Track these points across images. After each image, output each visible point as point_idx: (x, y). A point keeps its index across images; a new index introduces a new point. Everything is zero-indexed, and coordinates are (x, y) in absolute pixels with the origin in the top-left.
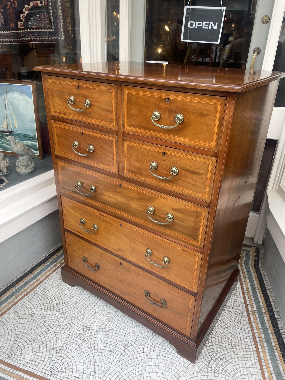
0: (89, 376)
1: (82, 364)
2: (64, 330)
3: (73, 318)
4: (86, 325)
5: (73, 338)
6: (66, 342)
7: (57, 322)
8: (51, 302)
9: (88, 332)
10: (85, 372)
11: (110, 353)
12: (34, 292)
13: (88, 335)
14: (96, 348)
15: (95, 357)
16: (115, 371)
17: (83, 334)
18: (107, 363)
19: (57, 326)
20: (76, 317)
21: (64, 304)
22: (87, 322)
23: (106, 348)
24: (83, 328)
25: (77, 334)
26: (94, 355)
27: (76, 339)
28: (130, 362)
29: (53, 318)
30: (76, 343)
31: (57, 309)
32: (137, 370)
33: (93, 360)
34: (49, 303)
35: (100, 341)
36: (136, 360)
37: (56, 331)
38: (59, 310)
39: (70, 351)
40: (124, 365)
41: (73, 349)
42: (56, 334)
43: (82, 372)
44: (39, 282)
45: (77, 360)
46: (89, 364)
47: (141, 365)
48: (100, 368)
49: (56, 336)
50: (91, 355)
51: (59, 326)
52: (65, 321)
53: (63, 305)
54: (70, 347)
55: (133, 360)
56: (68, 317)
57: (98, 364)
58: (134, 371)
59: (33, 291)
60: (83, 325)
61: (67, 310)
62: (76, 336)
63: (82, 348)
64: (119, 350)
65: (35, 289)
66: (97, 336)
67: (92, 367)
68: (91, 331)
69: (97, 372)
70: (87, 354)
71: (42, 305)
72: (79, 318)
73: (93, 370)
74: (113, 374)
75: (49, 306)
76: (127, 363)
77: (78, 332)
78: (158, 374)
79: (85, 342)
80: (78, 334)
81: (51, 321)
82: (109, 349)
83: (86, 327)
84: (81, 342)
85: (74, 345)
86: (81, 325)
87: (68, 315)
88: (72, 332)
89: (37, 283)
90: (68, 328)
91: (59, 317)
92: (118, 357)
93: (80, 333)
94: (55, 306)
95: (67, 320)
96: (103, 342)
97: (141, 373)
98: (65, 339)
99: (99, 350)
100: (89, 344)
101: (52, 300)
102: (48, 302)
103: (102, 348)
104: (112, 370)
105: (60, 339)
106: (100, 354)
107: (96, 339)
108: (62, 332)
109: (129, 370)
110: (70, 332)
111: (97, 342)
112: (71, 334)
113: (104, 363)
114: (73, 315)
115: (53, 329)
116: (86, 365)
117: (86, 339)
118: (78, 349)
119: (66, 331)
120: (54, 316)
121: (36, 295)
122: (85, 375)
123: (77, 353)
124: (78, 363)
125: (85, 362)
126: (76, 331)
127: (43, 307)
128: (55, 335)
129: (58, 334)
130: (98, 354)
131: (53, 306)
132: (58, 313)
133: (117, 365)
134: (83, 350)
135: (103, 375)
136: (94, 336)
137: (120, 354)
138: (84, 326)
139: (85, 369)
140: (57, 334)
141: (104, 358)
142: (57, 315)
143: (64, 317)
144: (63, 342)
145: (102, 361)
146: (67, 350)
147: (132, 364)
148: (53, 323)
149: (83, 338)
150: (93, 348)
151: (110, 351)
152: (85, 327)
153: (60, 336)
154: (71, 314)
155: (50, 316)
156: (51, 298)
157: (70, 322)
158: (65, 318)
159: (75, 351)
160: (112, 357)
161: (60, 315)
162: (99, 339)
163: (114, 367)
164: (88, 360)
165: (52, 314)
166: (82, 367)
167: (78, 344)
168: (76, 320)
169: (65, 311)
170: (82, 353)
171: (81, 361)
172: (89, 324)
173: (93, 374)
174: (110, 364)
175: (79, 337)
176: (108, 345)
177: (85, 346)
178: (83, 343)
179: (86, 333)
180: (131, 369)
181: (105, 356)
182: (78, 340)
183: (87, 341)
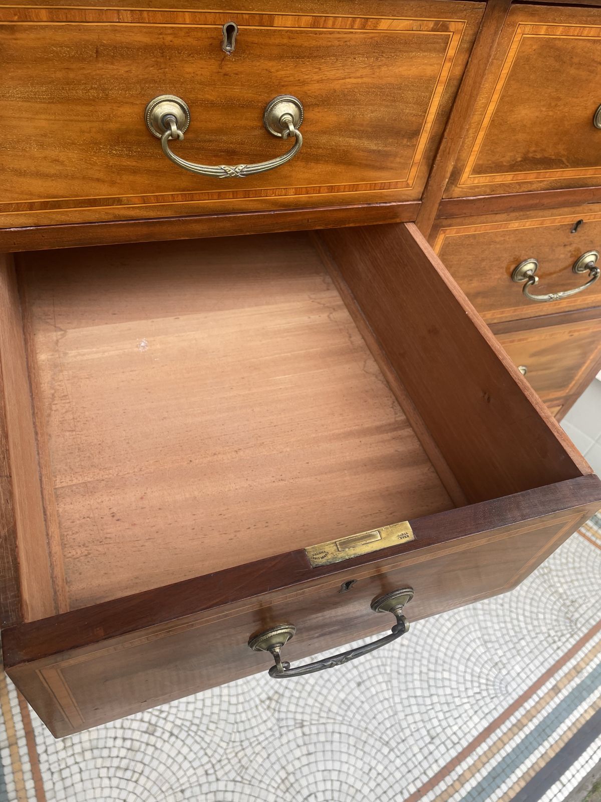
0: (386, 762)
1: (352, 760)
2: (240, 755)
3: (223, 715)
4: (264, 696)
5: (277, 743)
6: (277, 767)
7: (205, 759)
8: (128, 744)
9: (285, 701)
10: (373, 763)
11: (363, 688)
12: (52, 773)
13: (292, 708)
14: (335, 709)
15: (355, 723)
16: (406, 703)
17: (283, 715)
18: (379, 707)
19: (218, 767)
20: (225, 706)
21: (163, 715)
22: (258, 690)
23: (347, 690)
24: (265, 707)
25: (274, 729)
26: (348, 723)
27: (284, 740)
28: (402, 663)
29: (186, 765)
30: (293, 745)
31: (165, 741)
32: (425, 662)
33: (358, 733)
34: (128, 749)
35: (325, 691)
36: (404, 649)
37: (232, 775)
38: (172, 734)
39: (305, 770)
40: (402, 678)
41: (304, 760)
42: (239, 779)
43: (370, 770)
44: (22, 742)
45: (337, 766)
46: (360, 746)
47: (419, 649)
48: (382, 727)
49: (245, 781)
50: (344, 729)
51: (220, 761)
52: (217, 739)
53: (165, 719)
54: (297, 764)
55: (403, 656)
56: (212, 726)
57: (371, 727)
58: (424, 670)
59: (46, 776)
60: (258, 702)
61: (189, 716)
62: (277, 734)
63: (314, 738)
64: (368, 666)
65: (43, 767)
66: (308, 688)
67: (371, 741)
68: (287, 694)
69: (387, 739)
70: (336, 736)
71: (120, 774)
72: (234, 700)
73: (378, 745)
74: (408, 711)
75: (139, 756)
76: (402, 671)
77: (269, 724)
78: (452, 633)
79: (305, 723)
80: (276, 727)
81: (191, 771)
82: (353, 685)
83: (269, 698)
84: (299, 732)
85: (298, 753)
86: (256, 706)
87: (205, 720)
88: (261, 738)
89: (24, 750)
90: (242, 741)
91: (196, 748)
92: (380, 679)
93: (274, 721)
94: (152, 740)
95: (219, 733)
96: (329, 685)
97: (433, 660)
98: (267, 765)
99: (343, 706)
100: (315, 717)
101: (124, 739)
102: (123, 753)
103: (342, 695)
104: (399, 707)
105: (259, 778)
106: (353, 709)
107: (314, 694)
108: (244, 762)
109: (416, 677)
110: (257, 742)
111: (321, 699)
112: (264, 744)
113: (376, 712)
114: (216, 709)
115: (218, 780)
116: (360, 754)
117: (299, 717)
118: (312, 748)
119: (249, 751)
120: (180, 759)
121: (66, 773)
122: (380, 768)
123: (320, 756)
124: (345, 768)
125: (352, 750)
126: (263, 728)
127: (128, 774)
128: (240, 782)
129: (242, 775)
130: (350, 714)
131: (147, 744)
132: (179, 743)
133: (396, 691)
134: (322, 738)
135: (399, 729)
136: (305, 694)
137: (376, 671)
138: (262, 702)
139: (367, 759)
140: (242, 778)
141: (366, 707)
142: (185, 750)
143: (202, 734)
144: (271, 773)
145: (371, 715)
146: (298, 775)
147: (410, 663)
148: (200, 771)
149: (291, 722)
150: (331, 715)
151: (359, 684)
152: (267, 702)
153: (251, 771)
154: (207, 711)
155: (175, 768)
156: (115, 738)
157: (229, 729)
158: (209, 732)
159: (312, 758)
160: (373, 691)
161: (189, 741)
162: (317, 688)
163: (397, 699)
164: (352, 741)
165: (170, 761)
166: (359, 764)
167: (300, 742)
168: (233, 709)
169: (188, 724)
170: (328, 747)
171: (344, 758)
172: (267, 688)
173: (386, 750)
174: (386, 704)
175: (284, 730)
176: (344, 681)
177: (314, 729)
178: (306, 730)
179: (283, 709)
180: (417, 670)
181: (363, 702)
182: (291, 736)
183: (306, 717)
